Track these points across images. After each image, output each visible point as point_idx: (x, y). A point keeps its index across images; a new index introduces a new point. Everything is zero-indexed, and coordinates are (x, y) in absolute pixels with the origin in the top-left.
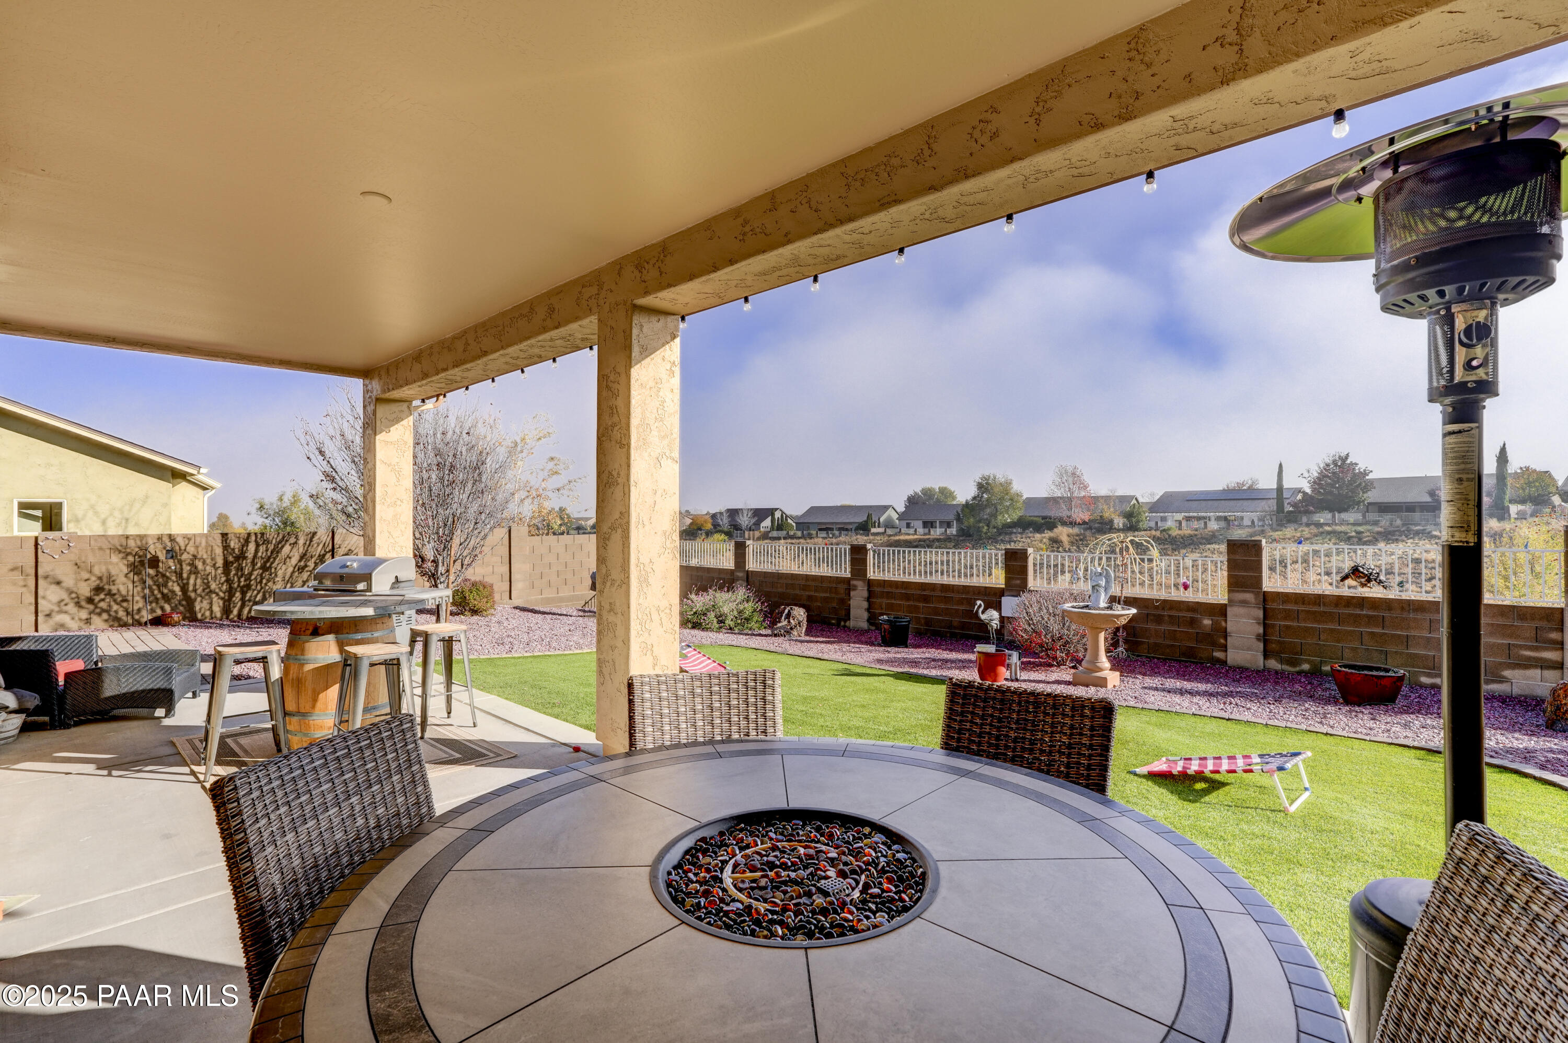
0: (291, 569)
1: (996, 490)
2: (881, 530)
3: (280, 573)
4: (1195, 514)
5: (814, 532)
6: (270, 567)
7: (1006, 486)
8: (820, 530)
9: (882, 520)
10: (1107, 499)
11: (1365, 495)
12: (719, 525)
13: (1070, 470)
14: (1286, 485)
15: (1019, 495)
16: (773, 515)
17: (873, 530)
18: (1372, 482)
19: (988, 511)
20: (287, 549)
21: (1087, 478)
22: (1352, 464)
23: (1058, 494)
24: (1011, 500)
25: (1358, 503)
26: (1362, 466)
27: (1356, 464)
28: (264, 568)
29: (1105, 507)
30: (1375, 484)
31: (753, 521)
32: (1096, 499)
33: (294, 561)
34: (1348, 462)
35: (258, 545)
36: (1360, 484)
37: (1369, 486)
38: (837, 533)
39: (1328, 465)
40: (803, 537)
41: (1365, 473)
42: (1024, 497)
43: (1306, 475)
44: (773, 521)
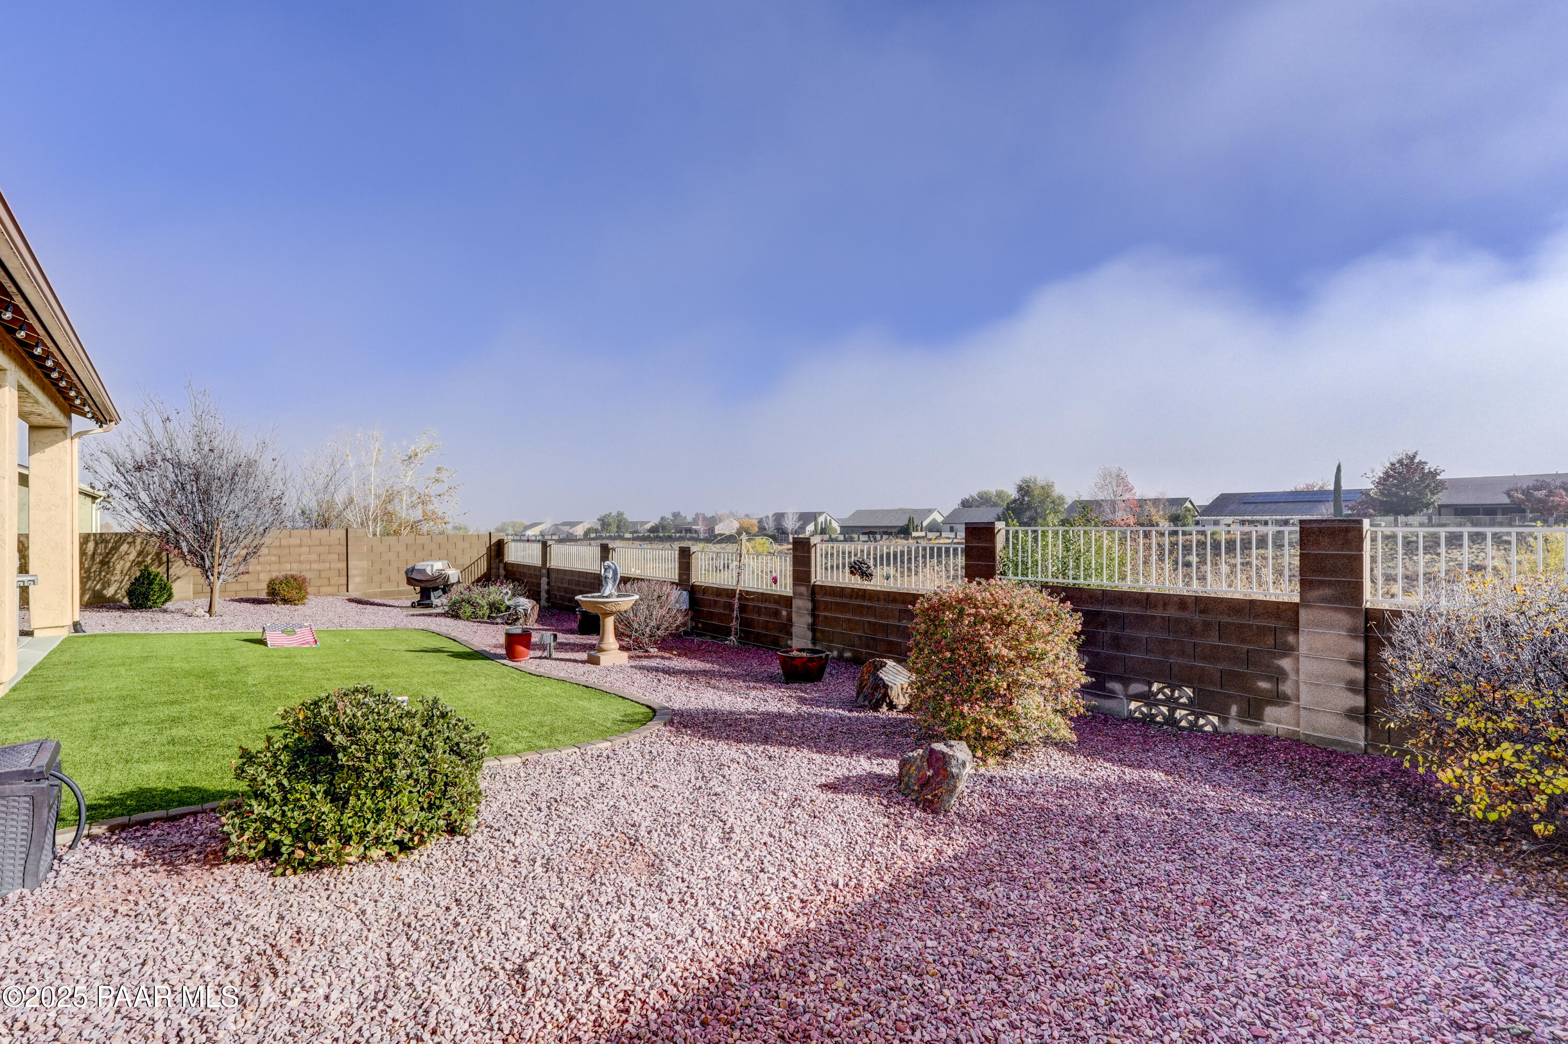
0: (128, 564)
1: (1036, 492)
2: (923, 534)
3: (118, 567)
4: (1249, 518)
5: (856, 536)
6: (108, 562)
7: (1046, 490)
8: (864, 534)
9: (925, 524)
10: (1156, 502)
11: (1435, 498)
12: (765, 529)
13: (1114, 471)
14: (1345, 486)
15: (1061, 498)
16: (815, 519)
17: (915, 534)
18: (1442, 482)
19: (1028, 514)
20: (124, 547)
21: (1131, 480)
22: (1420, 463)
23: (1100, 497)
24: (1053, 502)
25: (1427, 506)
26: (1431, 466)
27: (1425, 463)
28: (103, 563)
29: (1153, 511)
30: (1447, 484)
31: (798, 524)
32: (1142, 503)
33: (132, 556)
34: (1416, 461)
35: (96, 544)
36: (1428, 485)
37: (1441, 486)
38: (878, 537)
39: (1393, 464)
40: (845, 540)
41: (1434, 474)
42: (1069, 501)
43: (1370, 475)
44: (816, 526)
